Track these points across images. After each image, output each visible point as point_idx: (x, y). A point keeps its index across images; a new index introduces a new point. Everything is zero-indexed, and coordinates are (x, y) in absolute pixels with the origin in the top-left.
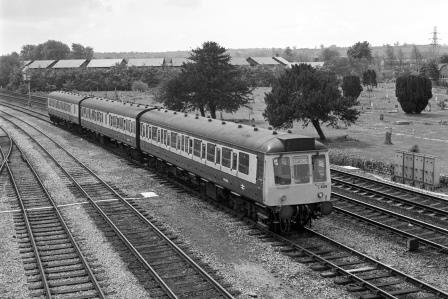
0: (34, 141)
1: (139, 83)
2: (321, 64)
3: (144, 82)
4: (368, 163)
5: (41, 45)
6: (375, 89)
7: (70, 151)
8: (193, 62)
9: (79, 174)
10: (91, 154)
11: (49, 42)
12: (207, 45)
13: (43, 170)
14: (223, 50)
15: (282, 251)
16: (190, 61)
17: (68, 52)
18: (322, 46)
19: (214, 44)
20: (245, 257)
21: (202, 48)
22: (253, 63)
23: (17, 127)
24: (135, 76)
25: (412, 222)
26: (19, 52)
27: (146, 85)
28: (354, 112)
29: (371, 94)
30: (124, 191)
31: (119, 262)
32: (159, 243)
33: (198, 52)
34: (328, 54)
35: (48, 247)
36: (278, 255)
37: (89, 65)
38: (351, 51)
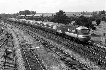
0: (16, 34)
1: (46, 20)
2: (92, 16)
3: (47, 20)
4: (95, 41)
5: (24, 11)
6: (105, 22)
7: (23, 36)
8: (57, 15)
9: (23, 42)
10: (28, 37)
11: (26, 10)
12: (60, 11)
13: (15, 41)
14: (64, 12)
15: (65, 63)
16: (56, 15)
17: (30, 13)
18: (94, 11)
19: (62, 11)
20: (55, 65)
21: (59, 12)
22: (75, 16)
23: (13, 30)
24: (45, 18)
25: (101, 57)
26: (19, 13)
27: (48, 21)
28: (95, 28)
29: (104, 23)
30: (32, 47)
31: (23, 65)
32: (35, 60)
33: (58, 13)
34: (94, 13)
35: (8, 60)
36: (63, 64)
37: (34, 16)
38: (100, 13)
